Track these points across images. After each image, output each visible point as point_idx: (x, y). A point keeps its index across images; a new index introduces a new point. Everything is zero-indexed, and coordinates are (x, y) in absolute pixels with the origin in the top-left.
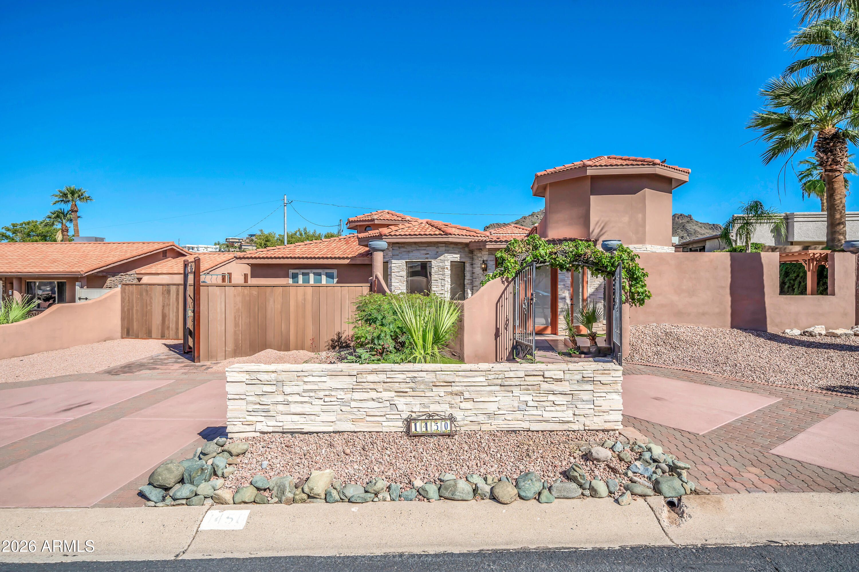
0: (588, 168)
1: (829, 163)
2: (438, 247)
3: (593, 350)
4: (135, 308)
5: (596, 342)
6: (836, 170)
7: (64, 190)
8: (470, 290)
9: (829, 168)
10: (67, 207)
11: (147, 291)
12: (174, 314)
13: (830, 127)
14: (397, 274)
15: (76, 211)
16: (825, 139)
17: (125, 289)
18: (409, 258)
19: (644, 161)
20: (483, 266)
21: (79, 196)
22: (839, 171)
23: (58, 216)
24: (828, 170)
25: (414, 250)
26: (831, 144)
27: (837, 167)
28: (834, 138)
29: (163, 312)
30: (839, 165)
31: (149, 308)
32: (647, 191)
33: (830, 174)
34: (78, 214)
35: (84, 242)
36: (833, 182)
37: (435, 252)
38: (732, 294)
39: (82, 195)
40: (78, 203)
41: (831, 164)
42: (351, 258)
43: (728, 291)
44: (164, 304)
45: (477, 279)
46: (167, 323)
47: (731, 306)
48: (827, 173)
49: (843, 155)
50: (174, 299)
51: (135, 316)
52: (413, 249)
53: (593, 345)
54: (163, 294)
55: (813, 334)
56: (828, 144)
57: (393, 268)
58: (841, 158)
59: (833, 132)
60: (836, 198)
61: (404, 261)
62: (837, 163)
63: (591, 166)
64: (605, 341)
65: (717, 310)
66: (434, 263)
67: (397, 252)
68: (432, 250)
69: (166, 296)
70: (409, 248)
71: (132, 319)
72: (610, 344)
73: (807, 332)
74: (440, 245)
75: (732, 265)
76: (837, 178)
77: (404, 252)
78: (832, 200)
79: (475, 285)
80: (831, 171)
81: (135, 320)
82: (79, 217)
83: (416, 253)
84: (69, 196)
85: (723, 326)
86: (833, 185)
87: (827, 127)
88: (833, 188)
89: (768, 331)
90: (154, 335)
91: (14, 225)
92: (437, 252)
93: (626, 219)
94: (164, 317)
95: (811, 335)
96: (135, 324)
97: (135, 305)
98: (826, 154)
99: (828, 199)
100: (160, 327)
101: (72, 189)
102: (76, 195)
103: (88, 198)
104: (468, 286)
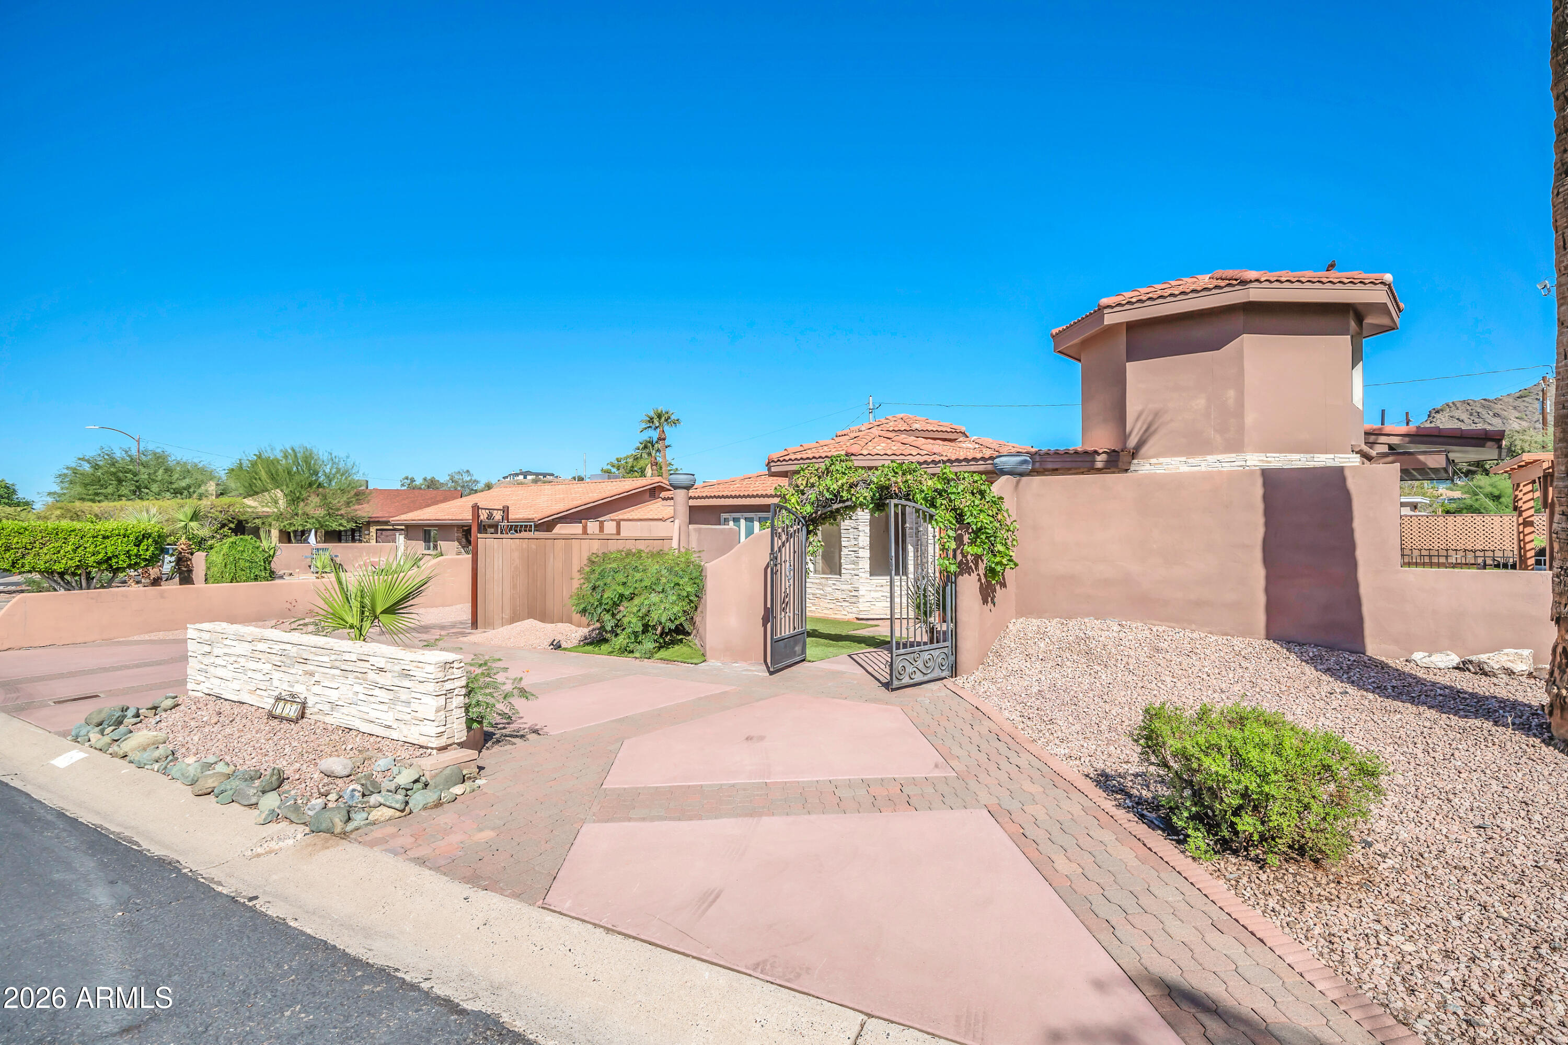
0: (1105, 312)
7: (652, 414)
10: (655, 435)
15: (664, 439)
21: (666, 420)
23: (646, 447)
32: (1247, 339)
34: (667, 442)
35: (600, 481)
38: (1268, 561)
39: (669, 418)
40: (666, 428)
43: (1258, 554)
47: (1267, 590)
55: (1487, 669)
63: (1112, 307)
65: (1232, 597)
73: (1471, 662)
75: (1265, 498)
82: (669, 446)
84: (655, 420)
85: (1245, 632)
89: (1369, 653)
91: (618, 460)
93: (1200, 402)
95: (1482, 671)
101: (659, 411)
102: (663, 419)
103: (676, 422)
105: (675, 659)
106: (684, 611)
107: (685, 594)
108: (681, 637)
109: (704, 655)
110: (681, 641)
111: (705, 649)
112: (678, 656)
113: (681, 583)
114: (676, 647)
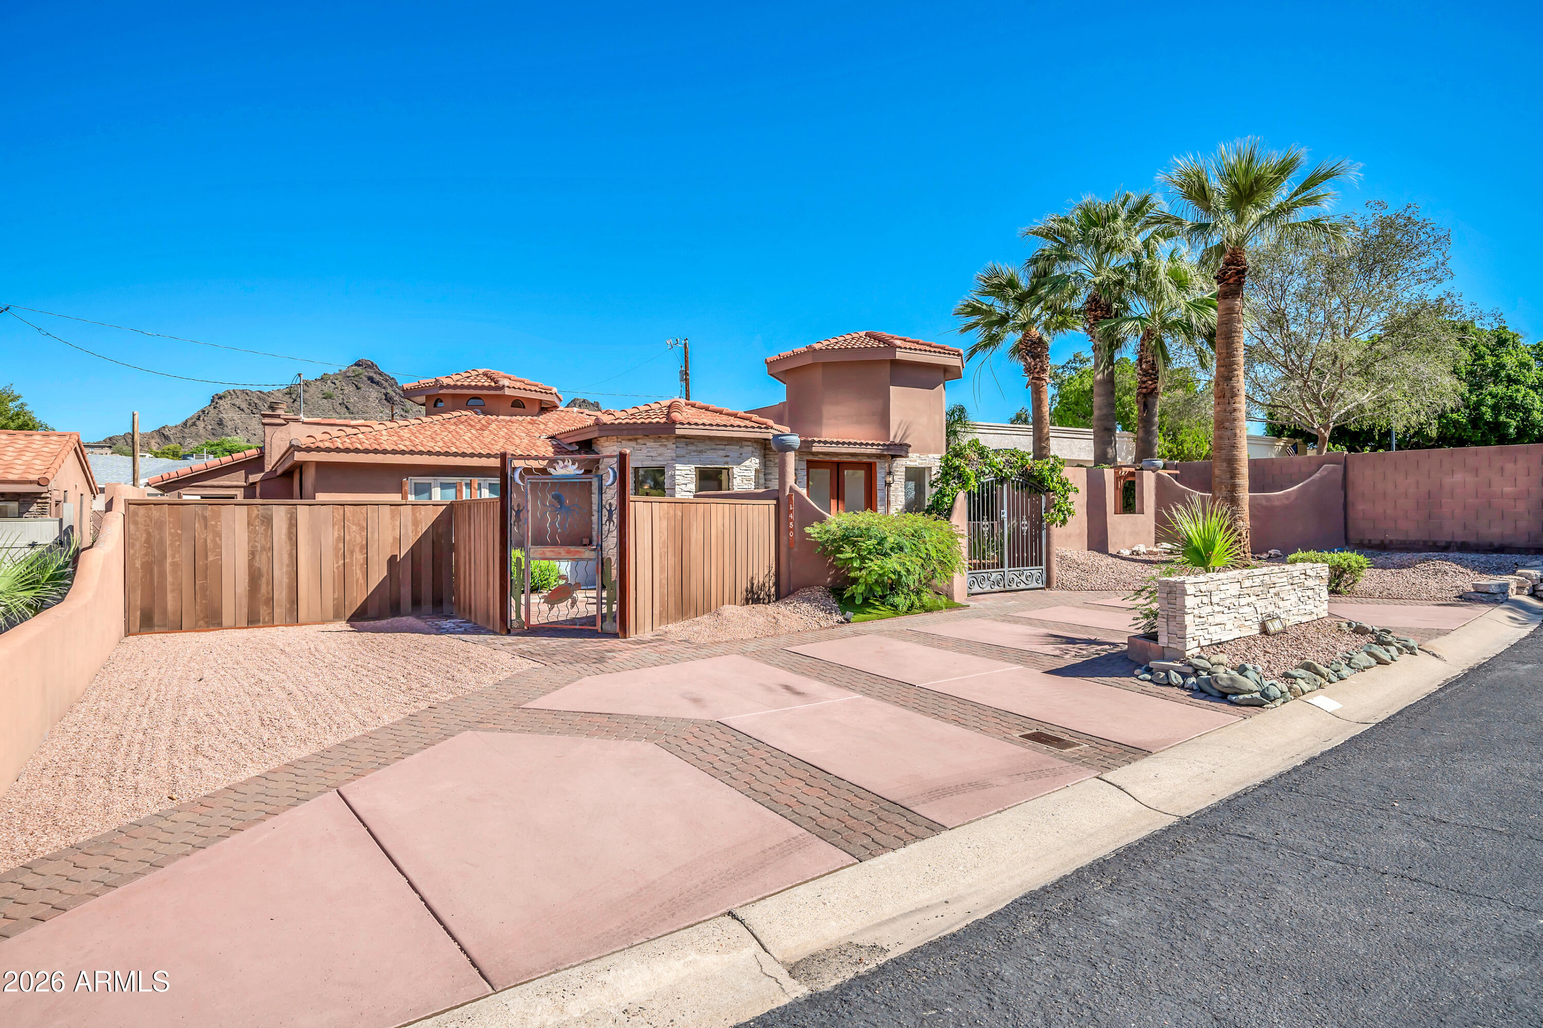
0: (897, 349)
2: (741, 447)
4: (169, 560)
6: (1043, 379)
11: (205, 518)
12: (285, 569)
14: (683, 487)
17: (135, 514)
18: (700, 462)
19: (943, 348)
25: (707, 449)
26: (1039, 349)
29: (251, 566)
31: (211, 558)
36: (1040, 391)
37: (737, 454)
44: (254, 547)
46: (264, 589)
50: (283, 537)
51: (169, 578)
52: (708, 447)
54: (249, 524)
56: (1035, 348)
57: (677, 477)
60: (1043, 410)
61: (693, 467)
63: (900, 347)
65: (1078, 531)
66: (736, 470)
67: (682, 452)
68: (733, 450)
69: (261, 529)
70: (701, 446)
71: (163, 589)
74: (745, 443)
76: (1043, 387)
77: (694, 451)
78: (1039, 412)
81: (169, 588)
83: (710, 455)
90: (227, 619)
92: (741, 454)
93: (925, 420)
94: (254, 577)
96: (169, 597)
97: (169, 553)
100: (245, 601)
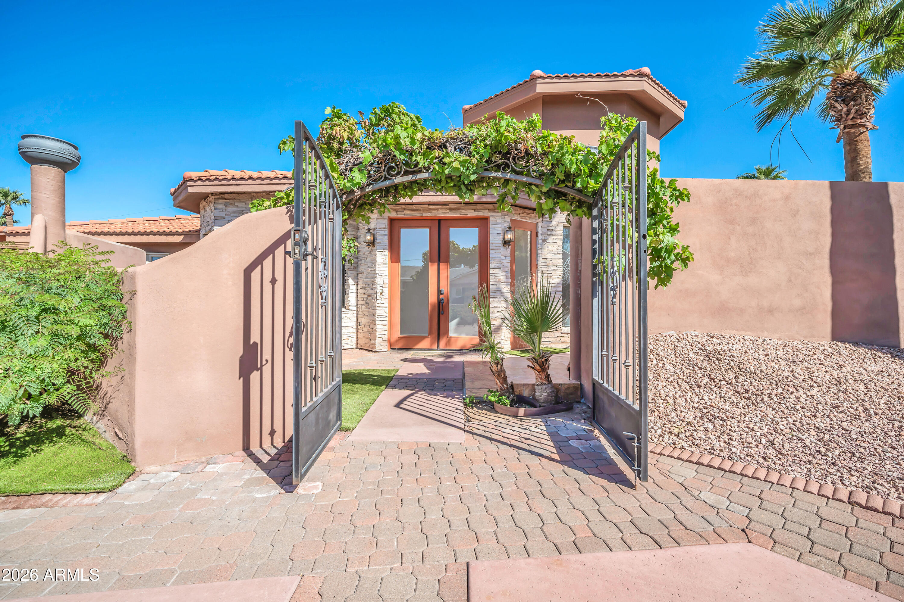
0: (538, 81)
1: (851, 116)
3: (542, 394)
5: (548, 377)
6: (861, 125)
8: (353, 279)
9: (850, 123)
13: (849, 70)
15: (12, 215)
16: (846, 85)
20: (369, 238)
21: (14, 199)
22: (865, 126)
24: (848, 126)
26: (855, 90)
27: (862, 121)
28: (858, 82)
30: (865, 119)
33: (853, 130)
34: (15, 218)
36: (857, 141)
40: (14, 206)
41: (853, 118)
42: (183, 233)
45: (363, 261)
48: (846, 130)
49: (870, 104)
53: (542, 384)
58: (867, 109)
59: (854, 76)
60: (861, 162)
62: (862, 115)
63: (544, 78)
64: (569, 370)
65: (797, 302)
72: (578, 377)
76: (862, 135)
78: (855, 166)
79: (360, 271)
80: (853, 126)
82: (17, 222)
86: (856, 145)
87: (845, 71)
88: (856, 149)
89: (902, 347)
98: (847, 105)
99: (849, 165)
101: (5, 190)
102: (10, 198)
104: (349, 272)
105: (44, 486)
106: (71, 373)
107: (75, 332)
108: (58, 422)
109: (126, 459)
110: (60, 432)
111: (129, 444)
112: (51, 476)
113: (62, 305)
114: (48, 450)
